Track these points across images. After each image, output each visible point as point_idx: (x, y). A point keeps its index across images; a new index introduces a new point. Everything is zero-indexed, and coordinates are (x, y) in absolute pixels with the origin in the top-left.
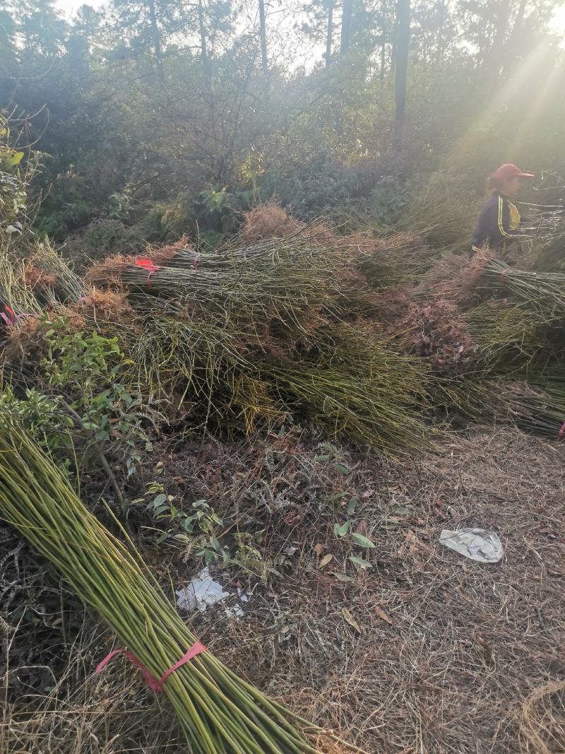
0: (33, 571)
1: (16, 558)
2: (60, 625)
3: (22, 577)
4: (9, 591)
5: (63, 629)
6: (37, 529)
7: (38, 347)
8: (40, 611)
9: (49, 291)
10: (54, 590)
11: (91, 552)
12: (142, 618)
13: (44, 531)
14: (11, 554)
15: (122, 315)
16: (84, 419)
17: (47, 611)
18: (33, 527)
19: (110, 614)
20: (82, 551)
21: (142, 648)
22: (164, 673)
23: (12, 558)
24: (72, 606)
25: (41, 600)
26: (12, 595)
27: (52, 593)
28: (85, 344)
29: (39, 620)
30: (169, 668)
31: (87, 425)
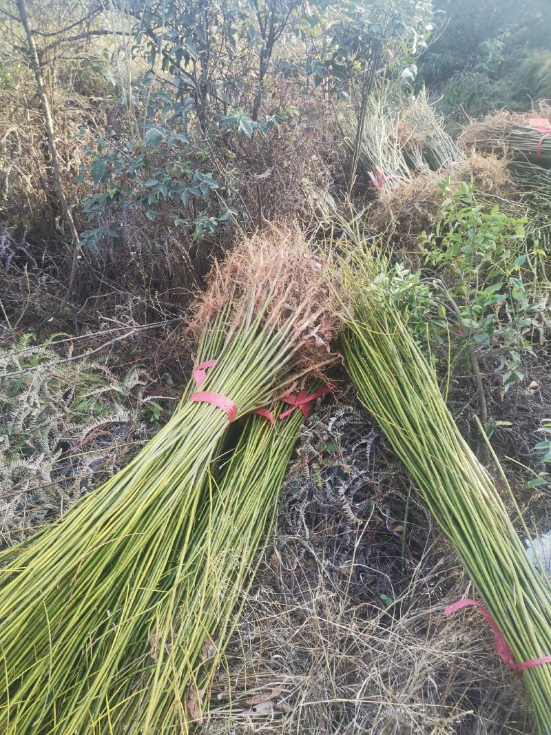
0: (383, 467)
1: (368, 448)
2: (400, 533)
3: (371, 468)
4: (356, 480)
5: (403, 538)
6: (398, 427)
7: (408, 216)
8: (384, 511)
9: (417, 151)
10: (401, 495)
11: (456, 475)
12: (510, 581)
13: (404, 432)
14: (363, 441)
15: (501, 187)
16: (465, 313)
17: (391, 515)
18: (394, 424)
19: (469, 556)
20: (445, 471)
21: (504, 615)
22: (531, 659)
23: (364, 445)
24: (416, 517)
25: (387, 500)
26: (359, 484)
27: (398, 497)
28: (480, 221)
29: (381, 520)
30: (538, 657)
31: (466, 322)
